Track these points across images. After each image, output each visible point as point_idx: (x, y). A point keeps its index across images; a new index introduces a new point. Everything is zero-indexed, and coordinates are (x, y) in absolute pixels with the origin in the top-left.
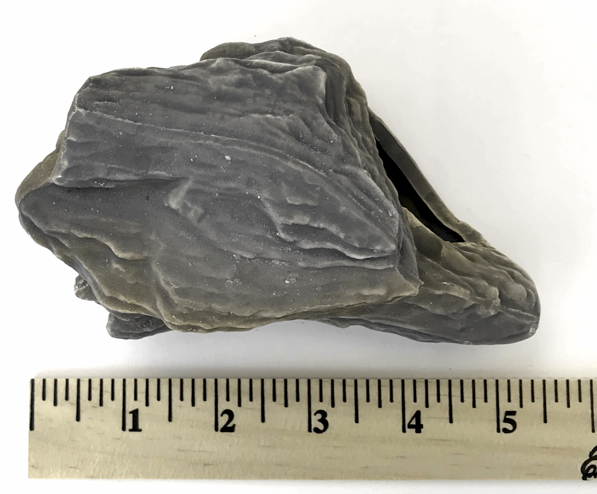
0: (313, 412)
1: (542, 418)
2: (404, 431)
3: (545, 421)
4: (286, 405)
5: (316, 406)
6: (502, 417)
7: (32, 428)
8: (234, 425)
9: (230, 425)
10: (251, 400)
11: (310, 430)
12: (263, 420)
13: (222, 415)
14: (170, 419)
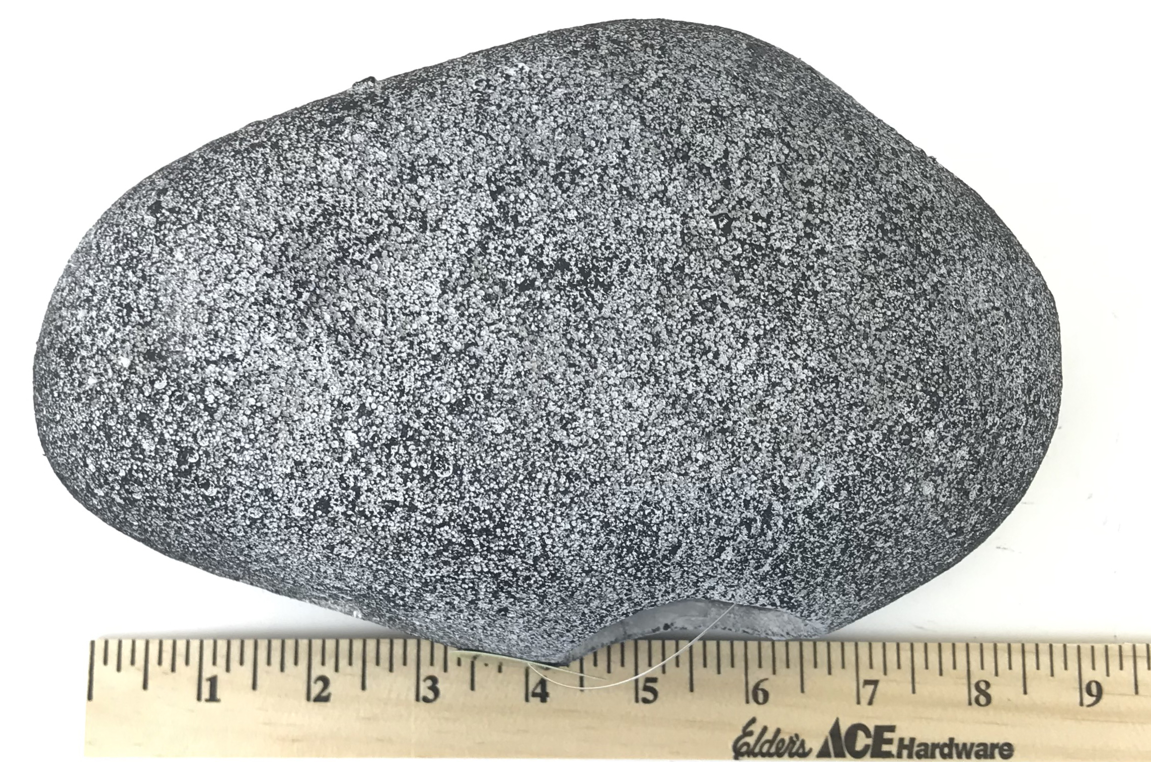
0: (422, 678)
1: (688, 686)
2: (527, 700)
3: (692, 690)
4: (391, 670)
5: (425, 671)
6: (641, 685)
7: (90, 697)
8: (329, 695)
9: (325, 694)
10: (350, 663)
11: (417, 699)
12: (363, 687)
13: (315, 682)
14: (254, 687)
